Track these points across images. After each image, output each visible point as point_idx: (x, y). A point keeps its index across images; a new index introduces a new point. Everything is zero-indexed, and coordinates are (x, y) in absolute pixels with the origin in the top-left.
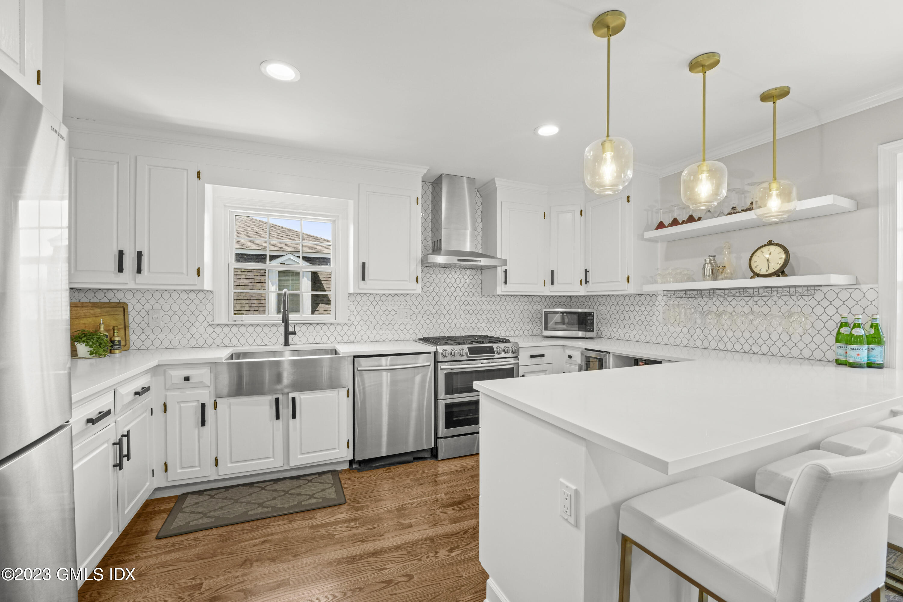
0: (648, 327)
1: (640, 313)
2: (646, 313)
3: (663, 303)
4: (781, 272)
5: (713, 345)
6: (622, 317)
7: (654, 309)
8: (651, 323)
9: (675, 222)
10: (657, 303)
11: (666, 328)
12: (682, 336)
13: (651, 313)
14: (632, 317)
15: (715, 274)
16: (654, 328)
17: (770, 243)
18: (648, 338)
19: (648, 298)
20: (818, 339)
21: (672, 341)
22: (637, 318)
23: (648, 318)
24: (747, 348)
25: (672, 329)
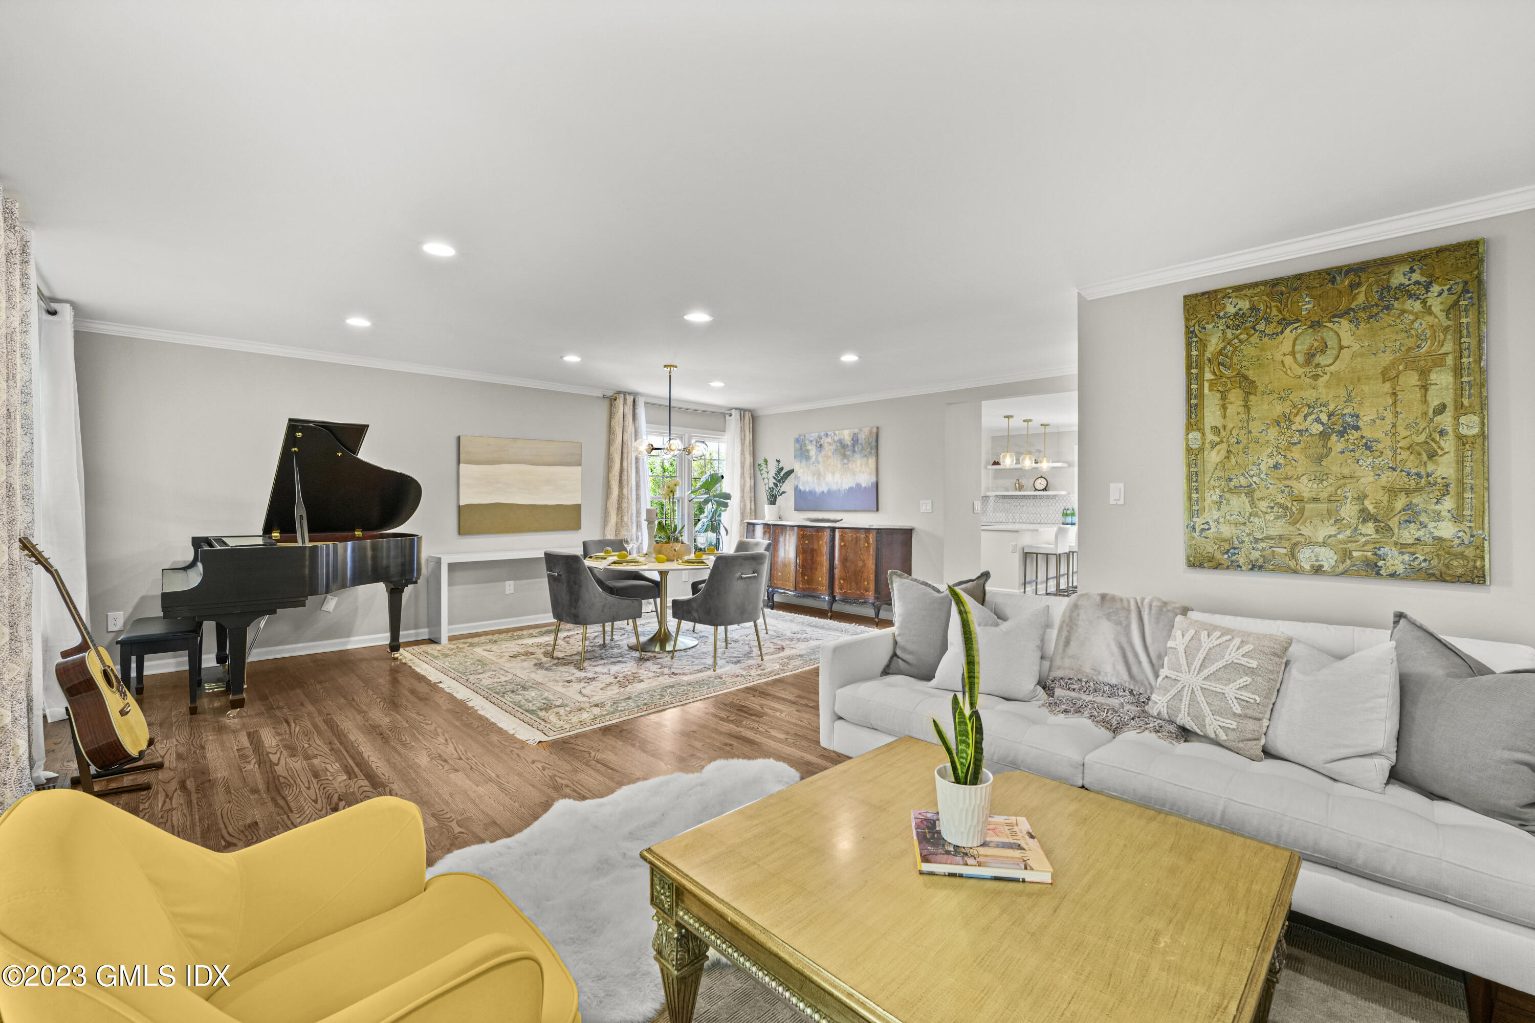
4: (1045, 489)
5: (1017, 521)
15: (1021, 488)
17: (1041, 477)
20: (1057, 515)
21: (997, 520)
24: (1032, 521)
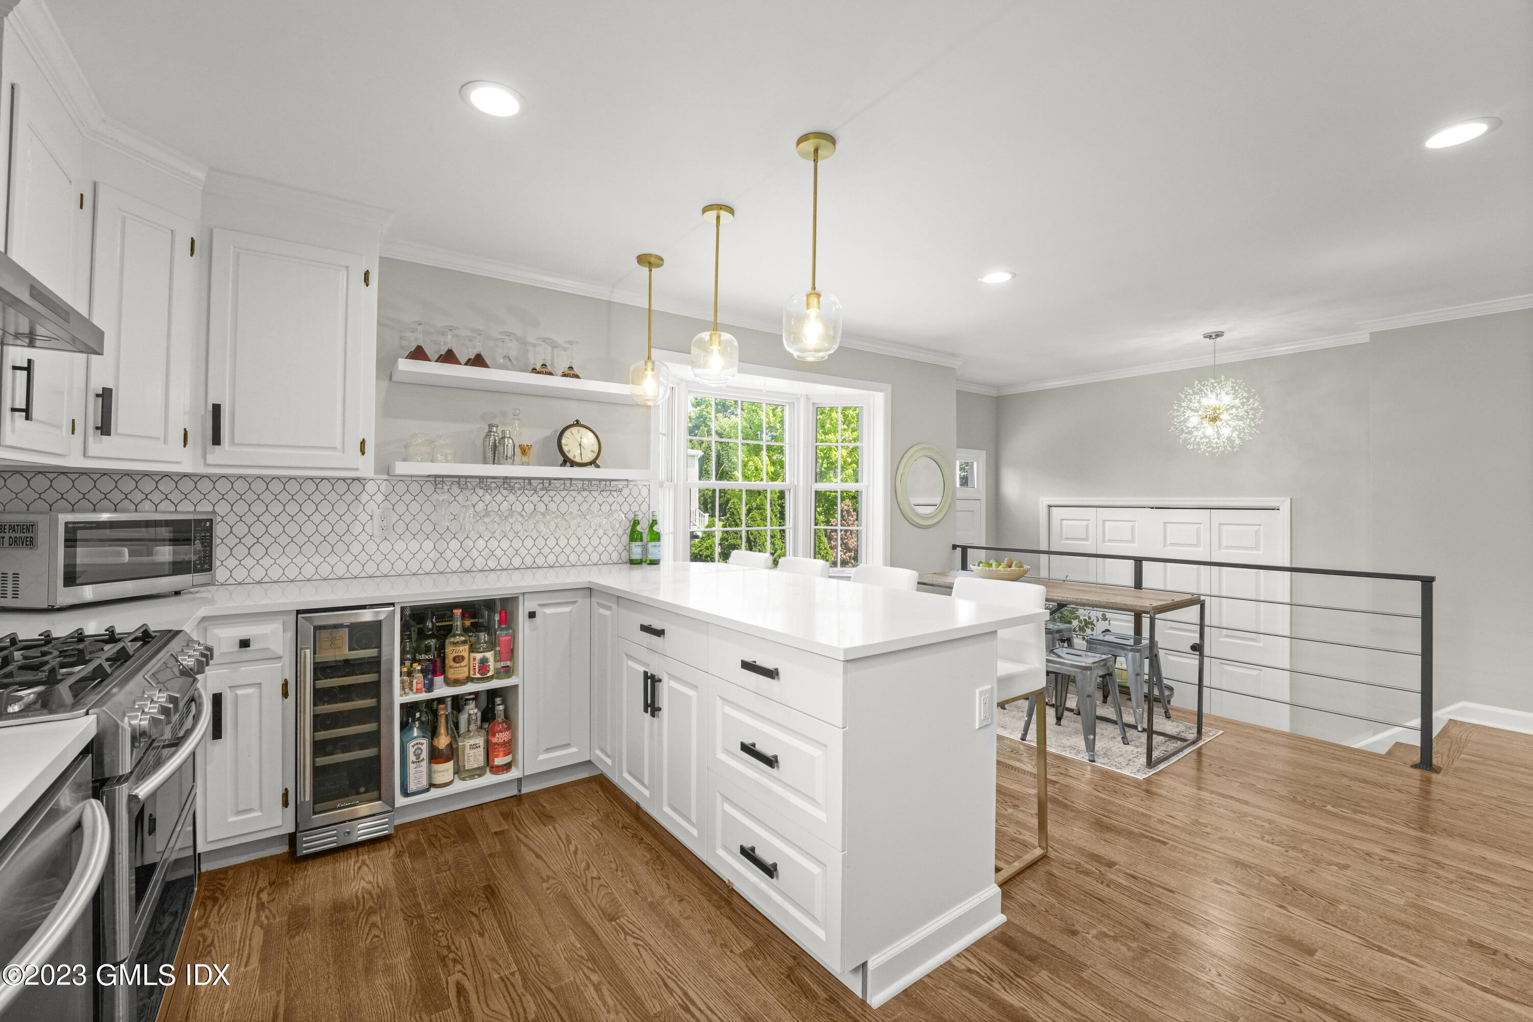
0: (340, 548)
1: (317, 518)
2: (333, 518)
3: (379, 498)
4: (593, 463)
5: (480, 563)
6: (258, 530)
7: (357, 508)
8: (348, 538)
9: (449, 357)
10: (364, 498)
11: (386, 547)
12: (421, 556)
13: (348, 518)
14: (292, 529)
16: (356, 548)
17: (577, 424)
18: (340, 570)
19: (341, 487)
21: (400, 567)
22: (309, 529)
23: (341, 528)
24: (529, 561)
25: (400, 546)
